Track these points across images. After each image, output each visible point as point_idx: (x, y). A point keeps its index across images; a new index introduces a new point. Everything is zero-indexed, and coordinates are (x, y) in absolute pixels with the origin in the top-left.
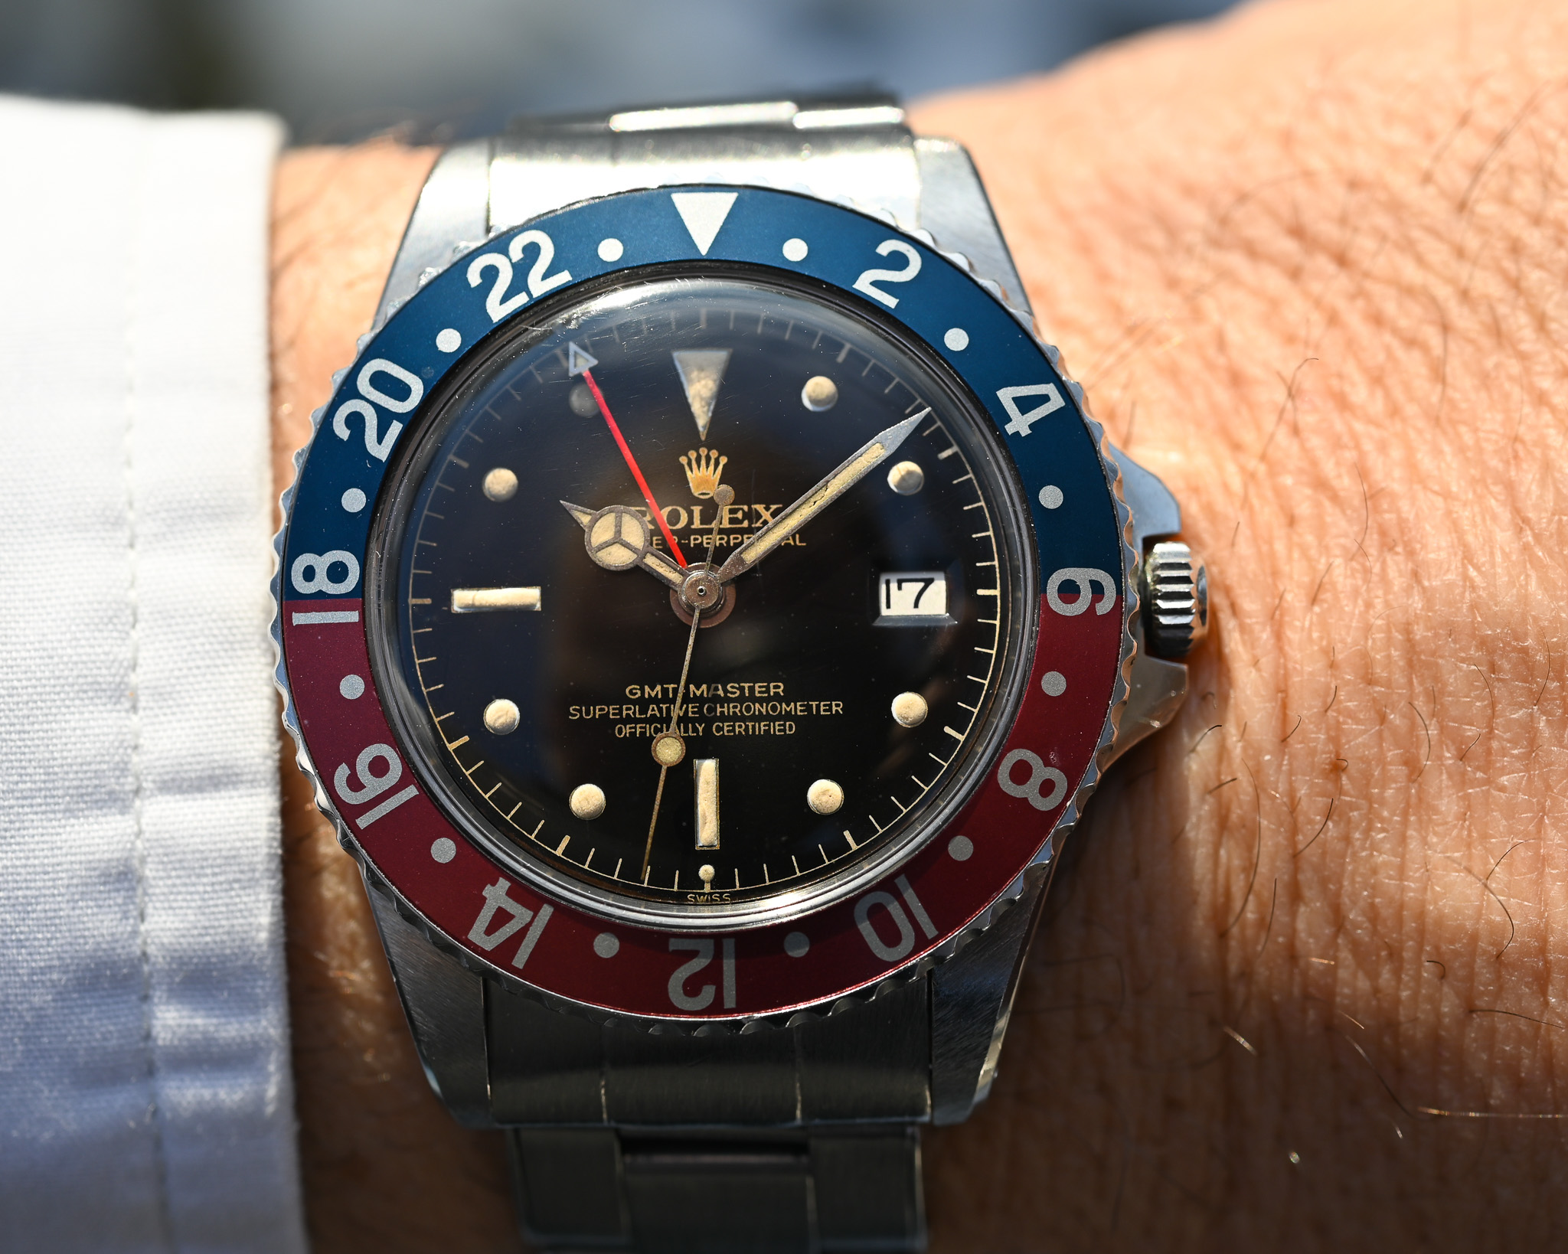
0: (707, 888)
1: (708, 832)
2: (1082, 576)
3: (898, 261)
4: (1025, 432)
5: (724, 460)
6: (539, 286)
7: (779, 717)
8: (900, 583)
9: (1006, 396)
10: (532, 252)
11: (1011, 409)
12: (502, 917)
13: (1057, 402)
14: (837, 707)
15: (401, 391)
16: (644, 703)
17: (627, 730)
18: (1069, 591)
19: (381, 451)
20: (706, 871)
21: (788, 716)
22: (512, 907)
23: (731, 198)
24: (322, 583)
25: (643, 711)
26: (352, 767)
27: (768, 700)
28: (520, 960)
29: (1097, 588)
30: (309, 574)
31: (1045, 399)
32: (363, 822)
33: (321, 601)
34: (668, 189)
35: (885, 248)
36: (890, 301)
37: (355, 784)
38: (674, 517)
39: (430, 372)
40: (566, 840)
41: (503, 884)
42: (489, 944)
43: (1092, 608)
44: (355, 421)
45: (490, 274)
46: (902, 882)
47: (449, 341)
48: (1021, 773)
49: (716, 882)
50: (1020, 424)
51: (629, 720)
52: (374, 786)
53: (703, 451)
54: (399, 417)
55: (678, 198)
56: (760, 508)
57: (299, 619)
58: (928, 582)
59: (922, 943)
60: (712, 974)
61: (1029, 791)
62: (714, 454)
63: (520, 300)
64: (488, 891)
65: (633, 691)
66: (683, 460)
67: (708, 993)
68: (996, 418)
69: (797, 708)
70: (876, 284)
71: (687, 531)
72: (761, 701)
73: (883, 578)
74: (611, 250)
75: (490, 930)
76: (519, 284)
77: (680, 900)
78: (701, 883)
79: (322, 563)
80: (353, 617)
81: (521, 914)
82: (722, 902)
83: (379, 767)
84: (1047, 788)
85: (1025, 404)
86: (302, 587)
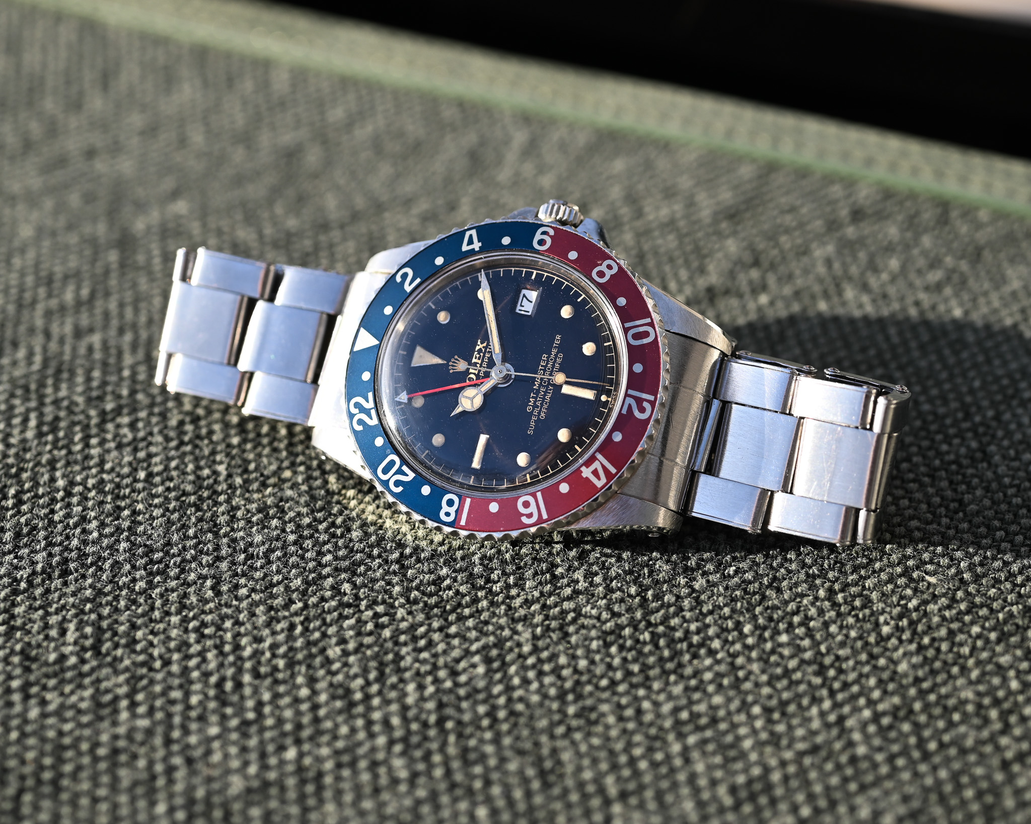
0: (610, 399)
1: (589, 394)
2: (538, 236)
3: (405, 276)
4: (480, 244)
5: (456, 357)
6: (370, 405)
7: (555, 359)
8: (521, 306)
9: (465, 248)
10: (357, 405)
11: (470, 247)
12: (595, 473)
13: (474, 232)
14: (558, 337)
15: (392, 463)
16: (535, 406)
17: (543, 414)
18: (542, 242)
19: (411, 475)
20: (604, 398)
21: (556, 356)
22: (592, 468)
23: (362, 329)
24: (452, 510)
25: (537, 407)
26: (523, 515)
27: (548, 361)
28: (613, 470)
29: (544, 233)
30: (448, 514)
31: (471, 236)
32: (545, 516)
33: (459, 512)
34: (351, 351)
35: (398, 279)
36: (418, 280)
37: (530, 516)
38: (470, 379)
39: (388, 451)
40: (576, 447)
41: (583, 469)
42: (604, 480)
43: (551, 237)
44: (397, 483)
45: (360, 422)
46: (627, 325)
47: (379, 442)
48: (601, 274)
49: (608, 396)
50: (477, 245)
51: (539, 413)
52: (533, 509)
53: (451, 363)
54: (401, 466)
55: (355, 349)
56: (478, 348)
57: (463, 523)
58: (524, 296)
59: (652, 324)
60: (639, 401)
61: (609, 274)
62: (453, 360)
63: (373, 412)
64: (584, 475)
65: (529, 409)
66: (451, 371)
67: (645, 404)
68: (472, 252)
69: (554, 351)
70: (410, 284)
71: (478, 376)
72: (547, 364)
73: (517, 311)
74: (366, 376)
75: (599, 478)
76: (367, 412)
77: (611, 410)
78: (607, 401)
79: (445, 508)
80: (468, 501)
81: (596, 465)
82: (616, 395)
83: (526, 504)
84: (609, 267)
85: (470, 242)
86: (451, 519)
